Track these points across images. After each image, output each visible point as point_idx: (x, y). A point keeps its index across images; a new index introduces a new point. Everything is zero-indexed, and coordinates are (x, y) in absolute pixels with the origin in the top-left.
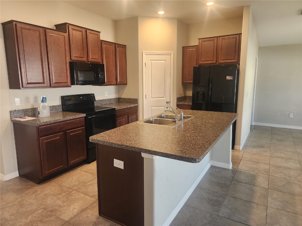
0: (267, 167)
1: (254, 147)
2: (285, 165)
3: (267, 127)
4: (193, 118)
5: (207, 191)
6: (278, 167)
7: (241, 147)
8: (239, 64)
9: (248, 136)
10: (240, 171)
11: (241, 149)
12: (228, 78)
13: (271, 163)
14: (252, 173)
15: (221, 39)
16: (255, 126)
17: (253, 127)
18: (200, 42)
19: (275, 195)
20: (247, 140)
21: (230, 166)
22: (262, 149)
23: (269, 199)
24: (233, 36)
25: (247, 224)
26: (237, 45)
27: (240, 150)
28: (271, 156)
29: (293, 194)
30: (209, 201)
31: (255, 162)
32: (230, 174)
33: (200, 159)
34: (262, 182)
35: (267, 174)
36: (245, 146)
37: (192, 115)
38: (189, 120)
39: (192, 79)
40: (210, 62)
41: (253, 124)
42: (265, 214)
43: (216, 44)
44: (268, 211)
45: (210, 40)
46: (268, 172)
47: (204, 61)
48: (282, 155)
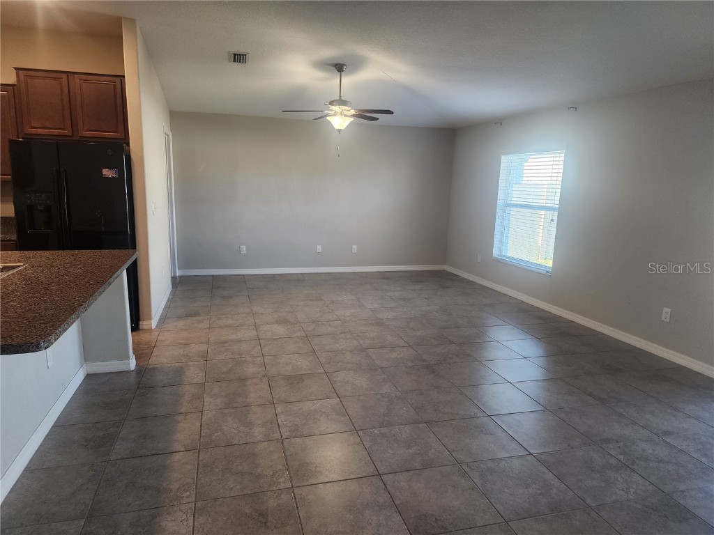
0: (204, 347)
1: (180, 318)
2: (234, 337)
3: (205, 276)
4: (25, 268)
5: (81, 426)
6: (221, 343)
7: (154, 323)
8: (128, 144)
9: (169, 299)
10: (154, 369)
11: (154, 326)
12: (107, 173)
13: (212, 339)
14: (177, 364)
15: (77, 80)
16: (181, 277)
17: (178, 279)
18: (22, 77)
19: (216, 390)
20: (167, 307)
21: (133, 364)
22: (195, 318)
23: (206, 399)
24: (107, 79)
25: (167, 452)
26: (119, 101)
27: (151, 329)
28: (209, 328)
29: (243, 380)
30: (86, 444)
31: (181, 344)
32: (133, 379)
33: (49, 340)
34: (194, 375)
35: (203, 359)
36: (163, 320)
37: (20, 262)
38: (13, 274)
39: (10, 173)
40: (56, 132)
41: (178, 273)
42: (198, 424)
43: (66, 90)
44: (204, 418)
45: (51, 76)
46: (205, 356)
47: (36, 128)
48: (230, 322)
